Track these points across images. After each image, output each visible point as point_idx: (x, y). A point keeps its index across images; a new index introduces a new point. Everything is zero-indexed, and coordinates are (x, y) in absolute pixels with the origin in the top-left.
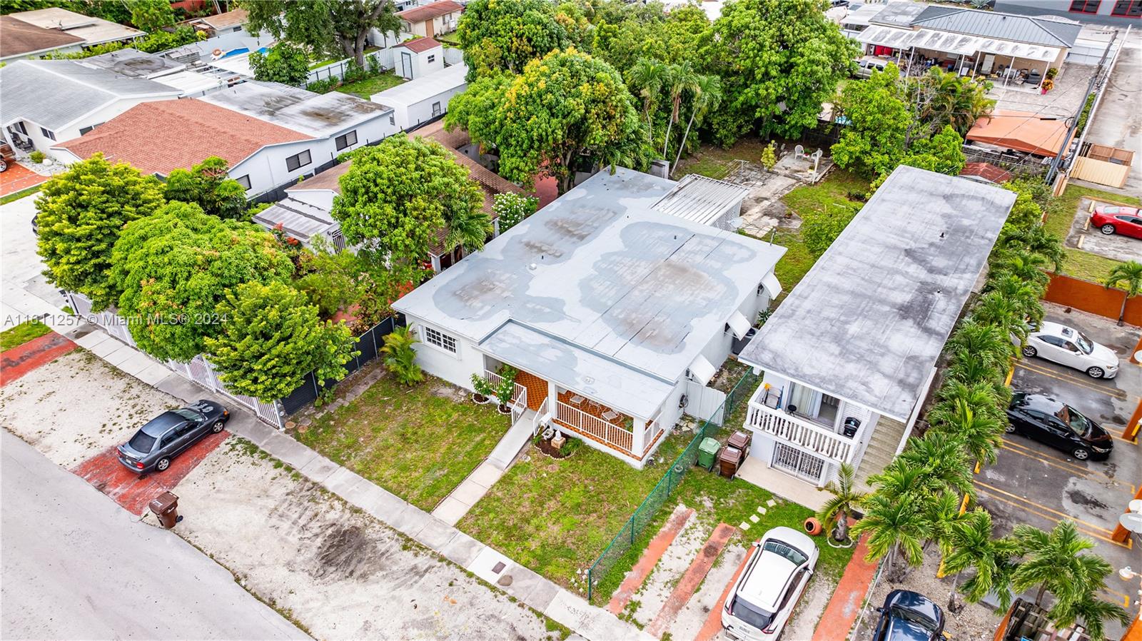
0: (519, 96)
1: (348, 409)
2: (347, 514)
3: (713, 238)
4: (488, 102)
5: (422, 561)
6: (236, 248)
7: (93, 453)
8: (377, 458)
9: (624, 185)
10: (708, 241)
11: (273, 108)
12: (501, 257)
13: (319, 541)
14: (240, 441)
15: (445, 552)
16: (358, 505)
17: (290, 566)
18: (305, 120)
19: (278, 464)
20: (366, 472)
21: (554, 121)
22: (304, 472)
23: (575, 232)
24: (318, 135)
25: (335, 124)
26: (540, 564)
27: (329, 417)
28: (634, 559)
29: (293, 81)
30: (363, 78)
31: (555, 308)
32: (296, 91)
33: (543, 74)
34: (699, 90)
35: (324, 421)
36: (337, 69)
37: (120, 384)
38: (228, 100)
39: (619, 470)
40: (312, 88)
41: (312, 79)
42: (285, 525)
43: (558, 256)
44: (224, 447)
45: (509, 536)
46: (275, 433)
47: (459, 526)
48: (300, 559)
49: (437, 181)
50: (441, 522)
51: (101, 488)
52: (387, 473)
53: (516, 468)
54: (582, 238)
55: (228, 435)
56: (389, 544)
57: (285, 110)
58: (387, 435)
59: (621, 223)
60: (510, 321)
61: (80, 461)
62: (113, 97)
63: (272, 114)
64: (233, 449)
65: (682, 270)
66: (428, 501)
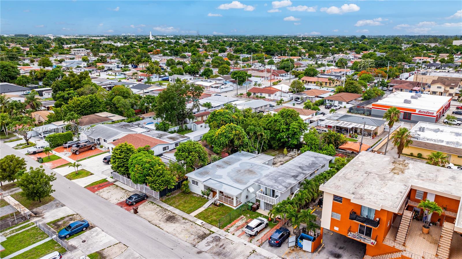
0: (219, 134)
1: (173, 197)
2: (172, 214)
3: (261, 166)
4: (212, 135)
5: (186, 221)
6: (155, 160)
7: (119, 202)
8: (179, 205)
9: (243, 155)
10: (259, 166)
11: (160, 136)
12: (211, 167)
13: (166, 217)
14: (150, 201)
15: (191, 220)
16: (174, 212)
17: (160, 221)
18: (168, 139)
19: (158, 205)
20: (176, 207)
21: (226, 139)
22: (163, 207)
23: (228, 163)
24: (171, 143)
25: (175, 140)
26: (210, 223)
27: (169, 198)
28: (230, 223)
29: (165, 131)
30: (183, 131)
31: (221, 177)
32: (165, 133)
33: (224, 129)
34: (264, 134)
35: (168, 199)
36: (176, 128)
37: (124, 191)
38: (149, 134)
39: (231, 209)
40: (169, 132)
41: (170, 130)
42: (159, 215)
43: (223, 168)
44: (147, 202)
45: (205, 218)
46: (157, 200)
47: (195, 216)
48: (162, 220)
49: (197, 149)
50: (191, 216)
51: (121, 207)
52: (181, 208)
53: (208, 208)
54: (230, 165)
55: (147, 200)
56: (180, 218)
57: (163, 137)
58: (181, 202)
59: (240, 162)
60: (210, 179)
61: (117, 203)
62: (121, 133)
63: (160, 138)
64: (149, 202)
65: (251, 171)
66: (189, 213)
